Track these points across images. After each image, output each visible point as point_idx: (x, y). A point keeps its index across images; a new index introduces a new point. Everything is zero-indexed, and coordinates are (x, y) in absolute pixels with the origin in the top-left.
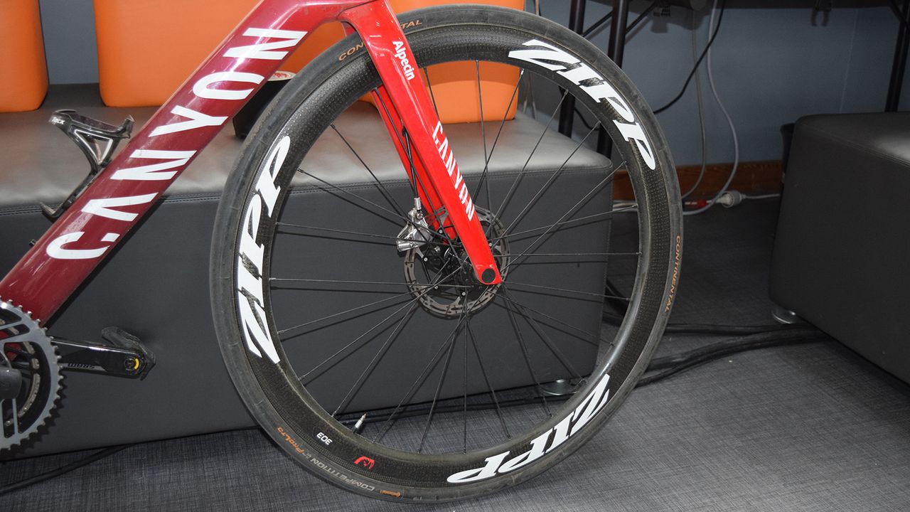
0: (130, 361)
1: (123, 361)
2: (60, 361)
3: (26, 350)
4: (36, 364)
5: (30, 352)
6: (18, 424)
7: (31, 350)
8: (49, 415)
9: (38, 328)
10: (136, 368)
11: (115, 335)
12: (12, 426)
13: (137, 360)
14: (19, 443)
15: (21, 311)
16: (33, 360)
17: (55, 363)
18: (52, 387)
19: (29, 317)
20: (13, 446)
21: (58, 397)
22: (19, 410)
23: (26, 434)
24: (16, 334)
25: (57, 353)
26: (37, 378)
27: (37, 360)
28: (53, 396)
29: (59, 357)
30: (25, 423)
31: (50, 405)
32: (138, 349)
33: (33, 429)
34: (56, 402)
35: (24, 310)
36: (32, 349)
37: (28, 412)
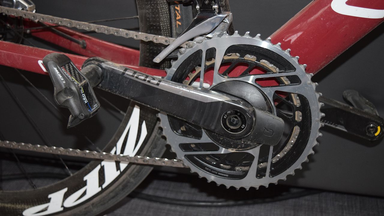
0: (372, 127)
2: (323, 119)
3: (292, 101)
4: (298, 116)
5: (295, 103)
6: (271, 169)
7: (297, 102)
8: (300, 167)
9: (309, 81)
10: (376, 134)
12: (264, 169)
13: (379, 128)
14: (267, 186)
15: (297, 63)
16: (296, 112)
17: (318, 119)
18: (309, 142)
19: (304, 69)
20: (262, 187)
21: (313, 152)
22: (274, 156)
23: (275, 180)
24: (286, 83)
25: (322, 110)
26: (297, 130)
27: (300, 113)
28: (308, 150)
29: (323, 114)
30: (277, 169)
31: (303, 158)
33: (283, 176)
34: (310, 157)
35: (300, 62)
36: (299, 101)
37: (281, 160)
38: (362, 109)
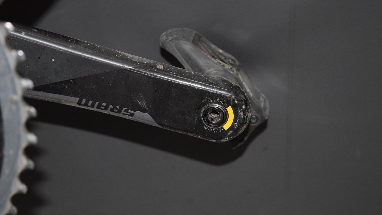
0: (215, 111)
1: (200, 108)
10: (227, 126)
11: (188, 47)
13: (230, 110)
32: (234, 83)
38: (201, 70)
